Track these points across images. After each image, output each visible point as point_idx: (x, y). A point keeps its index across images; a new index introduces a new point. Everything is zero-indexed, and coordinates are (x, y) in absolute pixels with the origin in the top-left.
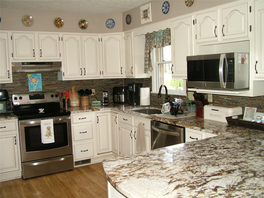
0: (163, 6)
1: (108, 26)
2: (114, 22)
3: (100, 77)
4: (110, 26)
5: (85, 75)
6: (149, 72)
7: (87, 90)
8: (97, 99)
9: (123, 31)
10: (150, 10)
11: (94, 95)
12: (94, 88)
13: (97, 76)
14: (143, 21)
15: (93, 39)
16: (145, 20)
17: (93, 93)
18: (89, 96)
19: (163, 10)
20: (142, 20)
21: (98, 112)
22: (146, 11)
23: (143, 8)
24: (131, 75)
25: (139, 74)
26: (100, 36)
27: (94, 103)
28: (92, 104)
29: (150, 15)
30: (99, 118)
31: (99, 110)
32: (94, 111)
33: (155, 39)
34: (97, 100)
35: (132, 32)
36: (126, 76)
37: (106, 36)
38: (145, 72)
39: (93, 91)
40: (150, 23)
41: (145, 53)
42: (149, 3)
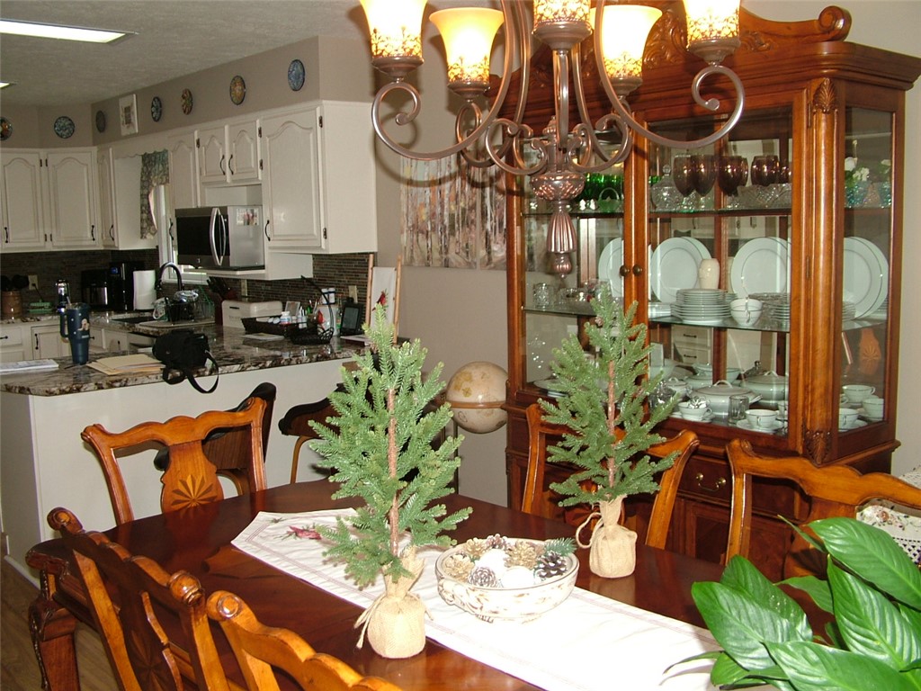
0: (153, 106)
1: (60, 133)
2: (72, 124)
3: (44, 247)
4: (64, 133)
5: (7, 242)
6: (149, 236)
7: (17, 277)
8: (41, 298)
9: (94, 145)
10: (135, 109)
11: (34, 288)
12: (33, 274)
13: (38, 244)
14: (125, 131)
15: (25, 161)
16: (128, 127)
17: (34, 285)
18: (23, 290)
19: (153, 113)
20: (122, 126)
21: (37, 324)
22: (128, 110)
23: (123, 103)
24: (111, 243)
25: (128, 241)
26: (43, 153)
27: (33, 308)
28: (31, 310)
29: (135, 119)
30: (41, 338)
31: (38, 320)
32: (27, 321)
33: (157, 166)
34: (43, 301)
35: (111, 150)
36: (105, 246)
37: (56, 155)
38: (142, 238)
39: (33, 279)
40: (135, 135)
41: (141, 195)
42: (132, 93)
